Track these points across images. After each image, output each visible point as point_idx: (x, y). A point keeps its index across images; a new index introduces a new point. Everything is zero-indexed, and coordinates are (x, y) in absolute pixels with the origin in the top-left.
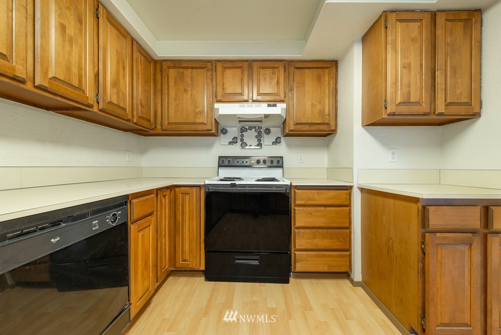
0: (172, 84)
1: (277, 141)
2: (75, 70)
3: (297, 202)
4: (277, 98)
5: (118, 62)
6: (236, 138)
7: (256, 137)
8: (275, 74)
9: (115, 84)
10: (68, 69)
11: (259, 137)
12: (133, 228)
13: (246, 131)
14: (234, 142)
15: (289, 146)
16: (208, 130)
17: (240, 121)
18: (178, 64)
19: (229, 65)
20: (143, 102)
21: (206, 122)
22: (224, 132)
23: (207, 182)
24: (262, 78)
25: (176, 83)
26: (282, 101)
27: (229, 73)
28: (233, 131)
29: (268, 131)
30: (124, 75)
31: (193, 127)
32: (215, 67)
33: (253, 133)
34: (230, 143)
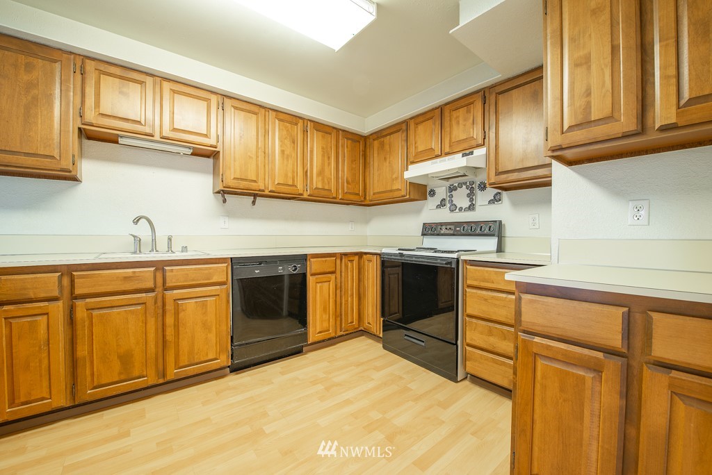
0: (376, 155)
1: (496, 199)
2: (290, 175)
3: (469, 282)
4: (474, 143)
5: (323, 156)
6: (445, 199)
7: (468, 195)
8: (470, 112)
9: (321, 173)
10: (286, 176)
11: (471, 195)
12: (311, 280)
13: (456, 190)
14: (442, 204)
16: (403, 196)
18: (380, 134)
19: (421, 119)
20: (350, 179)
21: (400, 188)
22: (433, 193)
23: (384, 250)
24: (454, 122)
25: (378, 154)
26: (478, 146)
27: (421, 129)
28: (441, 192)
29: (483, 187)
30: (329, 164)
31: (390, 195)
33: (464, 191)
34: (438, 207)
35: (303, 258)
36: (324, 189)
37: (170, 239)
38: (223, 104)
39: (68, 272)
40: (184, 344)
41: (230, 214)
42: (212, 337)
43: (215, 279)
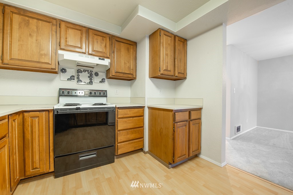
1: (102, 81)
3: (119, 116)
4: (105, 55)
6: (74, 76)
7: (89, 77)
8: (104, 41)
11: (91, 77)
13: (81, 73)
14: (72, 78)
15: (110, 84)
16: (52, 69)
17: (77, 65)
21: (50, 63)
22: (64, 71)
24: (95, 41)
25: (20, 27)
26: (108, 58)
27: (71, 32)
28: (72, 72)
29: (97, 74)
31: (38, 65)
32: (60, 24)
33: (86, 74)
34: (69, 79)
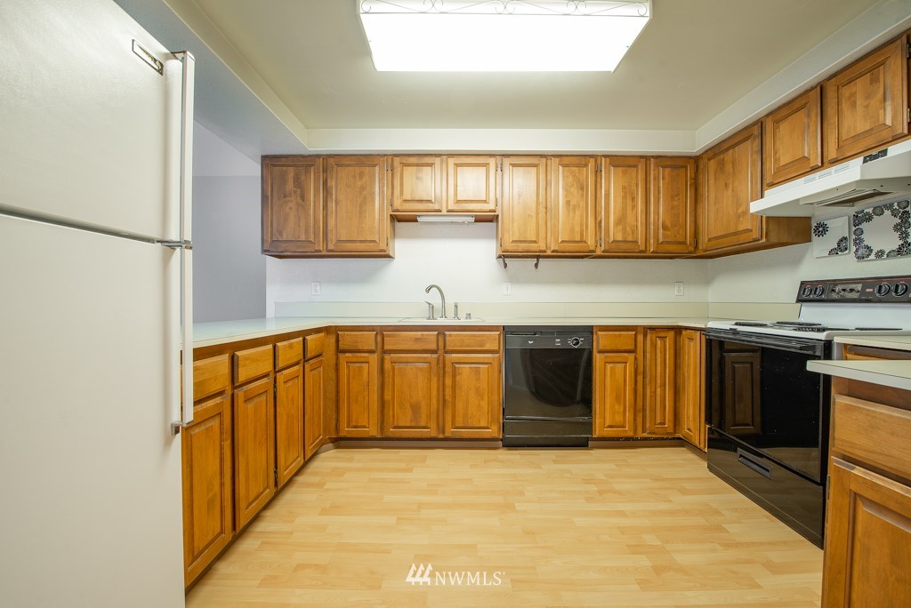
0: (712, 182)
4: (885, 136)
5: (625, 197)
6: (845, 238)
7: (898, 227)
8: (877, 82)
9: (621, 220)
10: (572, 230)
11: (903, 227)
12: (598, 359)
13: (869, 219)
14: (841, 247)
16: (754, 240)
19: (784, 112)
20: (668, 224)
21: (750, 228)
22: (822, 229)
23: (711, 325)
24: (845, 106)
25: (716, 179)
26: (897, 138)
27: (783, 128)
28: (839, 226)
30: (634, 207)
31: (734, 240)
32: (762, 128)
33: (886, 221)
34: (833, 252)
35: (589, 330)
36: (625, 241)
37: (456, 306)
38: (502, 164)
39: (381, 331)
40: (460, 406)
41: (514, 280)
42: (484, 404)
43: (487, 347)
